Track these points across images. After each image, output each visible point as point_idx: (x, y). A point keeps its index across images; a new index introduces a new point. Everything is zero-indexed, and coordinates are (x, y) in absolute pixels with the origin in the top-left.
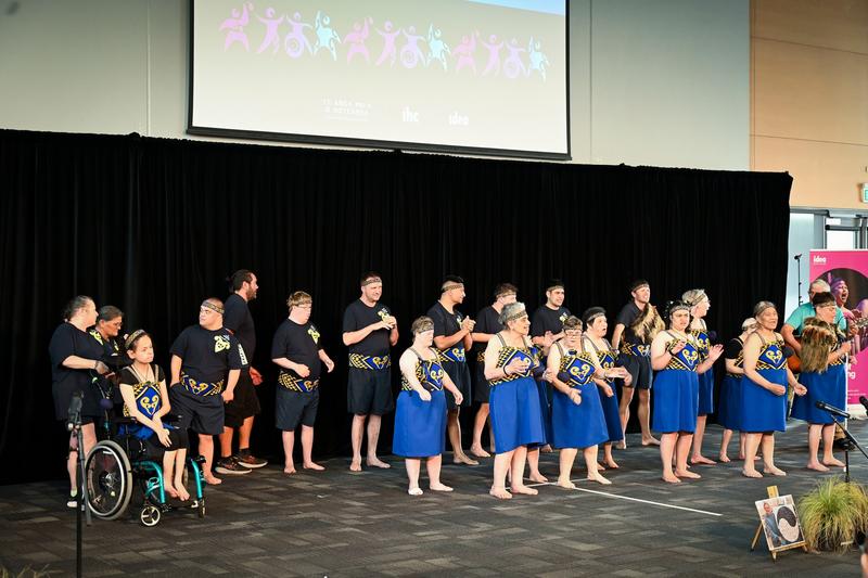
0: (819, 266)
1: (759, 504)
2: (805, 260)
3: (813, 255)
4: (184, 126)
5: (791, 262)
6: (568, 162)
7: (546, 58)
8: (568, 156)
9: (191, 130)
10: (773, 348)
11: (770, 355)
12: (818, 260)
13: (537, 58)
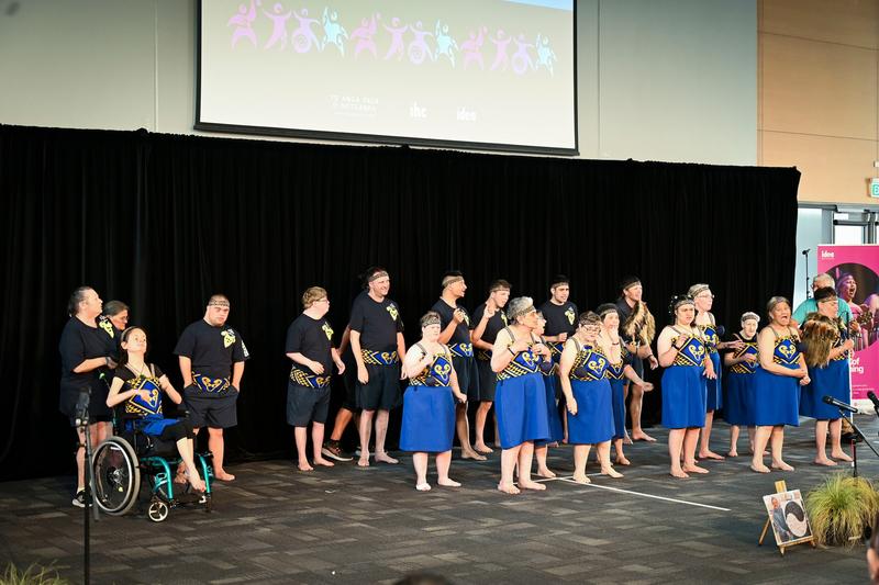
0: (827, 261)
1: (767, 499)
2: (813, 255)
3: (821, 249)
4: (192, 122)
5: (799, 257)
6: (576, 157)
7: (553, 54)
8: (576, 151)
9: (199, 125)
10: (787, 343)
11: (783, 350)
12: (826, 255)
13: (545, 54)
